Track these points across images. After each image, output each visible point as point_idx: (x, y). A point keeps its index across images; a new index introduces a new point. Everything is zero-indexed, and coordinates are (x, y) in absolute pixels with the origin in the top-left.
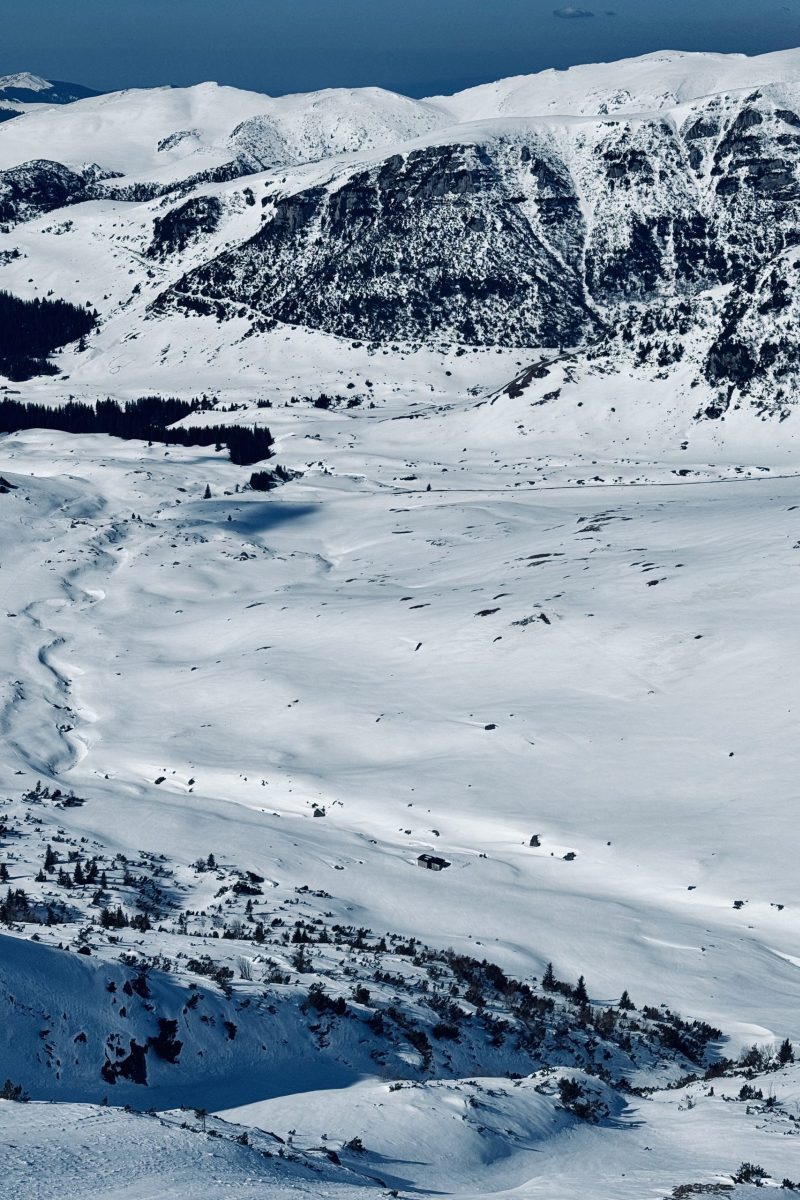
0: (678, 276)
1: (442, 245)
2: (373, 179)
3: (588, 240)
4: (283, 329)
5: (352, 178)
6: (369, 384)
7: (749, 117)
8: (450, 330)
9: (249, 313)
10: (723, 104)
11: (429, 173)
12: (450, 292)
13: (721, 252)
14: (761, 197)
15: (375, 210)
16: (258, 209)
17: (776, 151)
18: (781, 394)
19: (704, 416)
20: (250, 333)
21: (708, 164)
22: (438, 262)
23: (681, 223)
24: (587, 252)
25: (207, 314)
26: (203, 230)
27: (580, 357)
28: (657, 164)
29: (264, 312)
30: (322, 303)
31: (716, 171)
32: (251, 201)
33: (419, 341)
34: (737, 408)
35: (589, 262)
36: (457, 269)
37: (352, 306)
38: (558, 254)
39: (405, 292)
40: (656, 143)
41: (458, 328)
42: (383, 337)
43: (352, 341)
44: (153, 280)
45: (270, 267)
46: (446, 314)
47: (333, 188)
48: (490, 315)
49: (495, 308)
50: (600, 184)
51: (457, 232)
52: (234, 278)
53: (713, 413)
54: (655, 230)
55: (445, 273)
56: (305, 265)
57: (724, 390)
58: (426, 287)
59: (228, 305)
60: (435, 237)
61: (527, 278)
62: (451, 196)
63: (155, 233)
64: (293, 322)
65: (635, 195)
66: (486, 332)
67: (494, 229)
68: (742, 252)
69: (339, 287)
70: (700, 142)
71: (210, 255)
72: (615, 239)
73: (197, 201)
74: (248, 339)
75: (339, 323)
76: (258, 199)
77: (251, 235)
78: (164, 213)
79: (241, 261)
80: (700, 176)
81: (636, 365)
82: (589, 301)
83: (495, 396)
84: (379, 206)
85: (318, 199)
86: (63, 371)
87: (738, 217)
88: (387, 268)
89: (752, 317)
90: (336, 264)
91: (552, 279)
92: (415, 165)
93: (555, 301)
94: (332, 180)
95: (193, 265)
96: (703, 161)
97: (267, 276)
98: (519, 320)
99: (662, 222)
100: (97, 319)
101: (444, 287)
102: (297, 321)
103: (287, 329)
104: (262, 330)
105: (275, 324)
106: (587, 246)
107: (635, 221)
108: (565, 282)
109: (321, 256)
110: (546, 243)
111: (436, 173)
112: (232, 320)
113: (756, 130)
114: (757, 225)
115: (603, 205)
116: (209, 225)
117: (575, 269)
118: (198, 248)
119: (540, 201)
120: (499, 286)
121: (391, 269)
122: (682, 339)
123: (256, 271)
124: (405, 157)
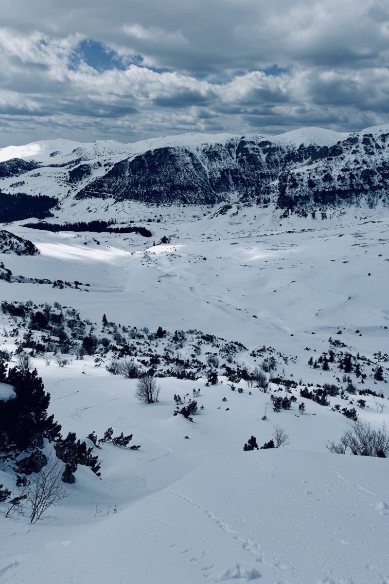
0: (234, 185)
1: (170, 176)
2: (143, 157)
3: (208, 176)
5: (136, 157)
6: (161, 216)
7: (243, 143)
8: (179, 200)
9: (113, 196)
10: (235, 139)
11: (161, 155)
12: (176, 190)
13: (244, 179)
14: (251, 164)
16: (103, 168)
17: (251, 152)
18: (303, 210)
19: (282, 217)
20: (115, 203)
21: (234, 155)
22: (170, 181)
23: (232, 171)
24: (209, 179)
25: (99, 197)
26: (87, 174)
27: (240, 202)
28: (222, 155)
29: (118, 196)
30: (137, 193)
31: (237, 157)
32: (100, 165)
33: (170, 203)
34: (292, 215)
35: (210, 181)
36: (176, 183)
37: (147, 193)
38: (202, 179)
39: (163, 189)
40: (220, 150)
41: (181, 200)
42: (160, 202)
43: (151, 204)
44: (74, 189)
45: (116, 183)
46: (176, 195)
47: (131, 160)
49: (189, 194)
50: (207, 160)
51: (174, 172)
52: (105, 187)
53: (285, 216)
54: (225, 173)
55: (173, 184)
56: (127, 183)
58: (168, 188)
59: (105, 194)
60: (167, 174)
61: (196, 185)
62: (169, 162)
63: (70, 175)
65: (218, 163)
66: (190, 200)
67: (184, 171)
68: (249, 179)
69: (141, 188)
70: (231, 149)
71: (91, 180)
72: (216, 175)
73: (83, 165)
74: (115, 204)
75: (145, 198)
76: (103, 165)
77: (104, 175)
78: (72, 169)
79: (105, 182)
80: (233, 159)
81: (257, 204)
82: (214, 192)
83: (216, 215)
84: (147, 165)
85: (126, 164)
86: (56, 215)
87: (246, 169)
88: (155, 182)
89: (289, 189)
90: (138, 182)
91: (203, 186)
92: (156, 154)
93: (206, 191)
94: (128, 158)
95: (87, 184)
96: (233, 155)
97: (115, 186)
98: (198, 197)
99: (227, 170)
100: (59, 201)
101: (174, 188)
102: (130, 198)
103: (128, 201)
104: (120, 201)
105: (123, 199)
106: (208, 177)
107: (220, 170)
108: (206, 187)
109: (132, 179)
110: (198, 176)
111: (163, 155)
112: (108, 199)
113: (246, 146)
114: (251, 171)
115: (209, 166)
116: (89, 173)
117: (207, 183)
118: (87, 179)
119: (193, 164)
120: (190, 188)
121: (157, 183)
122: (269, 196)
123: (111, 184)
124: (152, 151)
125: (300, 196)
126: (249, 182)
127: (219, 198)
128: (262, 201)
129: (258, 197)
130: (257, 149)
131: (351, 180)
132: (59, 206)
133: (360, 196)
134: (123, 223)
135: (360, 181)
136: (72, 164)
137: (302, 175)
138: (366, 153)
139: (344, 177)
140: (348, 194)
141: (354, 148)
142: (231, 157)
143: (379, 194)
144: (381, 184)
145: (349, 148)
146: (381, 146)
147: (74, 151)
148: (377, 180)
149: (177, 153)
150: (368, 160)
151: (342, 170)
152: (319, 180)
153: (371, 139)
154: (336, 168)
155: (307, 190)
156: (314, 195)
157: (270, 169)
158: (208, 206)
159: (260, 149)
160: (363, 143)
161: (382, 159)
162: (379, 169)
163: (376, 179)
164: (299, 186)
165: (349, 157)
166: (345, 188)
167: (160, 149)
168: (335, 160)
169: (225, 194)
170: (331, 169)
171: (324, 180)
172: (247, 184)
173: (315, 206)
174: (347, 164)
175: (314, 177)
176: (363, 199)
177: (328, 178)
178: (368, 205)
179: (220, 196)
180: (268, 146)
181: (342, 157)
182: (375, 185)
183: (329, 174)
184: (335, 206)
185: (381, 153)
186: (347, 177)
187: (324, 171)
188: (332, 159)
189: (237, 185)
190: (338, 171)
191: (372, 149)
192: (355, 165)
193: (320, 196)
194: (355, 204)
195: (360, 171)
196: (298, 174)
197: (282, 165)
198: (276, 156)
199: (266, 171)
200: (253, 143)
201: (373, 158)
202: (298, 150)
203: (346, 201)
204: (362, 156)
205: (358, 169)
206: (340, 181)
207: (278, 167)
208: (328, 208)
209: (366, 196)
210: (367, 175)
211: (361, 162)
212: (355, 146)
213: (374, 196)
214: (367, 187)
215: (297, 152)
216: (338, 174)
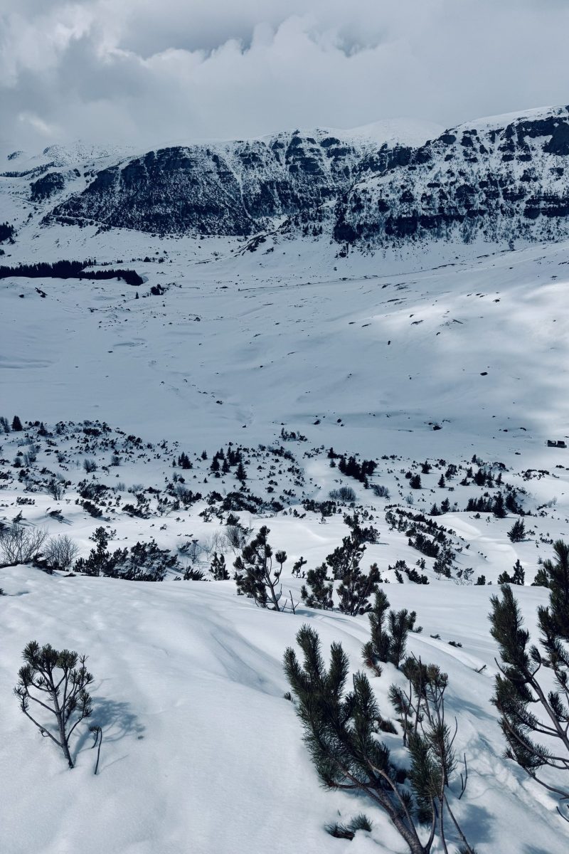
0: (282, 206)
1: (182, 191)
2: (142, 162)
3: (242, 191)
4: (115, 230)
5: (131, 162)
6: (165, 252)
7: (296, 141)
8: (194, 229)
9: (95, 223)
10: (284, 135)
11: (169, 160)
12: (191, 212)
13: (297, 196)
14: (307, 173)
15: (146, 176)
16: (83, 178)
17: (308, 155)
18: (369, 246)
19: (339, 256)
20: (98, 232)
21: (283, 159)
22: (182, 199)
23: (278, 184)
24: (243, 195)
25: (73, 225)
26: (58, 188)
27: (277, 233)
28: (264, 159)
29: (103, 222)
30: (131, 217)
31: (287, 163)
32: (78, 175)
33: (181, 234)
34: (352, 252)
35: (245, 199)
36: (191, 202)
37: (147, 218)
38: (231, 196)
39: (170, 212)
40: (261, 151)
41: (197, 227)
42: (165, 232)
43: (151, 234)
44: (38, 211)
45: (100, 203)
46: (190, 221)
47: (122, 167)
48: (211, 221)
49: (213, 220)
50: (241, 167)
51: (188, 186)
52: (82, 208)
53: (343, 255)
54: (268, 187)
55: (187, 203)
56: (117, 201)
57: (344, 245)
58: (178, 209)
59: (83, 220)
60: (178, 187)
61: (222, 205)
62: (181, 170)
63: (32, 190)
64: (119, 226)
65: (257, 172)
66: (211, 229)
67: (204, 184)
68: (304, 196)
69: (137, 210)
70: (278, 151)
71: (65, 199)
72: (254, 190)
73: (52, 174)
74: (98, 235)
75: (143, 226)
76: (82, 173)
77: (84, 189)
78: (35, 181)
79: (83, 200)
80: (281, 165)
81: (304, 236)
82: (249, 216)
83: (242, 252)
84: (147, 174)
85: (115, 172)
86: (7, 253)
87: (300, 182)
88: (159, 201)
89: (350, 213)
90: (133, 200)
91: (233, 206)
92: (161, 156)
93: (237, 215)
94: (120, 163)
95: (58, 203)
96: (281, 158)
97: (99, 206)
98: (224, 224)
99: (271, 183)
100: (14, 229)
101: (187, 210)
102: (121, 226)
103: (117, 230)
104: (105, 231)
105: (110, 227)
106: (242, 193)
107: (260, 182)
108: (238, 208)
109: (124, 197)
110: (226, 191)
111: (172, 159)
112: (87, 227)
113: (300, 146)
114: (308, 185)
115: (244, 176)
116: (60, 186)
117: (240, 202)
118: (57, 196)
119: (219, 173)
120: (212, 209)
121: (161, 202)
122: (321, 224)
123: (93, 204)
124: (155, 152)
125: (365, 224)
126: (303, 202)
127: (256, 226)
128: (311, 231)
129: (305, 225)
130: (318, 150)
131: (441, 201)
132: (13, 238)
133: (453, 225)
134: (106, 264)
135: (454, 202)
136: (36, 173)
137: (370, 192)
138: (466, 160)
139: (432, 195)
140: (436, 223)
141: (448, 152)
142: (278, 163)
143: (480, 223)
144: (483, 207)
145: (441, 151)
146: (488, 150)
147: (46, 151)
148: (478, 202)
149: (193, 156)
150: (468, 170)
151: (430, 185)
152: (394, 200)
153: (474, 138)
154: (420, 183)
155: (376, 215)
156: (386, 223)
157: (336, 182)
158: (239, 237)
159: (323, 150)
160: (462, 144)
161: (489, 170)
162: (483, 184)
163: (478, 200)
164: (366, 209)
165: (440, 165)
166: (432, 212)
167: (168, 149)
168: (420, 170)
169: (267, 219)
170: (413, 184)
171: (402, 200)
172: (302, 204)
173: (387, 240)
174: (436, 176)
175: (387, 196)
176: (456, 231)
177: (407, 198)
178: (462, 239)
179: (259, 222)
180: (334, 146)
181: (431, 165)
182: (475, 209)
183: (409, 191)
184: (416, 241)
185: (487, 159)
186: (436, 196)
187: (403, 187)
188: (415, 168)
189: (286, 206)
190: (423, 187)
191: (474, 153)
192: (449, 178)
193: (395, 225)
194: (445, 237)
195: (455, 187)
196: (364, 191)
197: (354, 176)
198: (347, 161)
199: (330, 184)
200: (312, 141)
201: (475, 167)
202: (379, 153)
203: (431, 232)
204: (459, 164)
205: (452, 183)
206: (425, 202)
207: (348, 178)
208: (406, 243)
209: (462, 225)
210: (465, 193)
211: (457, 174)
212: (450, 149)
213: (472, 225)
214: (464, 211)
215: (377, 156)
216: (422, 192)
